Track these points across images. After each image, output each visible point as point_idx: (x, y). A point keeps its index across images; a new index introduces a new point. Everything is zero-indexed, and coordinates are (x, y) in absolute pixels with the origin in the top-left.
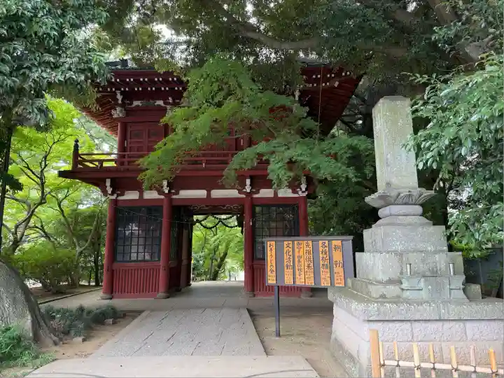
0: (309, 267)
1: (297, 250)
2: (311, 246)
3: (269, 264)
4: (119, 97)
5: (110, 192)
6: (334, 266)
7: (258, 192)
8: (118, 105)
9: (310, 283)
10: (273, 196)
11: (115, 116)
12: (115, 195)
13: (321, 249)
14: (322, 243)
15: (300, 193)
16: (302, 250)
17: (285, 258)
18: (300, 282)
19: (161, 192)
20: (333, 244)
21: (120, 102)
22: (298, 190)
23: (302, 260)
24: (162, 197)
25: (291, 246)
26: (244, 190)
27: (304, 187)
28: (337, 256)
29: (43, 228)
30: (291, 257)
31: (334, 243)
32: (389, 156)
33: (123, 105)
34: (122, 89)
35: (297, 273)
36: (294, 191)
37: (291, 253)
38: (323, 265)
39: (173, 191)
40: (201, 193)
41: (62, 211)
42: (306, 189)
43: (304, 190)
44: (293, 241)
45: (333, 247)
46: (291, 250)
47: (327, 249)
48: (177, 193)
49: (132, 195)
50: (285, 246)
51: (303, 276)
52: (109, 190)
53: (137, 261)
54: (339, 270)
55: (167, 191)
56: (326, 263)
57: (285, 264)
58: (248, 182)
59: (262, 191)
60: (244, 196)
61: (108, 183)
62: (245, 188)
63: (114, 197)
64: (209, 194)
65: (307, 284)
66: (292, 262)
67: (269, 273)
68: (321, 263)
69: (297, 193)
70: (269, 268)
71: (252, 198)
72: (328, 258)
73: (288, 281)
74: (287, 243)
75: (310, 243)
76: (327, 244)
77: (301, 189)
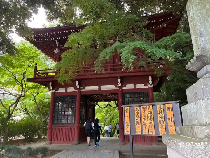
0: (151, 122)
1: (142, 112)
2: (152, 109)
3: (126, 122)
4: (57, 43)
5: (51, 89)
6: (168, 121)
7: (125, 86)
8: (57, 47)
9: (152, 133)
10: (133, 88)
11: (56, 52)
12: (54, 90)
13: (158, 110)
14: (159, 106)
15: (149, 85)
16: (146, 112)
17: (136, 117)
18: (146, 133)
19: (76, 88)
20: (166, 107)
21: (57, 46)
22: (148, 84)
23: (146, 118)
24: (76, 90)
25: (139, 109)
26: (118, 85)
27: (150, 82)
28: (169, 114)
29: (26, 109)
30: (139, 117)
31: (167, 105)
32: (202, 29)
33: (59, 47)
34: (57, 38)
35: (143, 126)
36: (146, 85)
37: (139, 114)
38: (160, 121)
39: (82, 87)
40: (96, 88)
41: (36, 101)
42: (152, 83)
43: (151, 83)
44: (140, 106)
45: (166, 108)
46: (139, 112)
47: (162, 110)
48: (84, 88)
49: (62, 90)
50: (135, 110)
51: (147, 129)
52: (51, 88)
53: (64, 124)
54: (171, 124)
55: (78, 87)
56: (162, 119)
57: (136, 121)
58: (119, 80)
59: (128, 85)
60: (118, 88)
61: (50, 84)
62: (118, 84)
63: (54, 91)
64: (100, 88)
65: (150, 134)
66: (140, 120)
67: (126, 127)
68: (159, 119)
69: (147, 86)
70: (126, 124)
71: (122, 90)
72: (163, 116)
73: (138, 132)
74: (137, 108)
75: (151, 106)
76: (162, 107)
77: (149, 83)
